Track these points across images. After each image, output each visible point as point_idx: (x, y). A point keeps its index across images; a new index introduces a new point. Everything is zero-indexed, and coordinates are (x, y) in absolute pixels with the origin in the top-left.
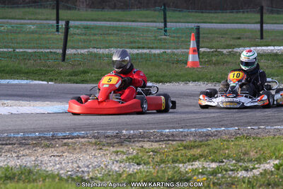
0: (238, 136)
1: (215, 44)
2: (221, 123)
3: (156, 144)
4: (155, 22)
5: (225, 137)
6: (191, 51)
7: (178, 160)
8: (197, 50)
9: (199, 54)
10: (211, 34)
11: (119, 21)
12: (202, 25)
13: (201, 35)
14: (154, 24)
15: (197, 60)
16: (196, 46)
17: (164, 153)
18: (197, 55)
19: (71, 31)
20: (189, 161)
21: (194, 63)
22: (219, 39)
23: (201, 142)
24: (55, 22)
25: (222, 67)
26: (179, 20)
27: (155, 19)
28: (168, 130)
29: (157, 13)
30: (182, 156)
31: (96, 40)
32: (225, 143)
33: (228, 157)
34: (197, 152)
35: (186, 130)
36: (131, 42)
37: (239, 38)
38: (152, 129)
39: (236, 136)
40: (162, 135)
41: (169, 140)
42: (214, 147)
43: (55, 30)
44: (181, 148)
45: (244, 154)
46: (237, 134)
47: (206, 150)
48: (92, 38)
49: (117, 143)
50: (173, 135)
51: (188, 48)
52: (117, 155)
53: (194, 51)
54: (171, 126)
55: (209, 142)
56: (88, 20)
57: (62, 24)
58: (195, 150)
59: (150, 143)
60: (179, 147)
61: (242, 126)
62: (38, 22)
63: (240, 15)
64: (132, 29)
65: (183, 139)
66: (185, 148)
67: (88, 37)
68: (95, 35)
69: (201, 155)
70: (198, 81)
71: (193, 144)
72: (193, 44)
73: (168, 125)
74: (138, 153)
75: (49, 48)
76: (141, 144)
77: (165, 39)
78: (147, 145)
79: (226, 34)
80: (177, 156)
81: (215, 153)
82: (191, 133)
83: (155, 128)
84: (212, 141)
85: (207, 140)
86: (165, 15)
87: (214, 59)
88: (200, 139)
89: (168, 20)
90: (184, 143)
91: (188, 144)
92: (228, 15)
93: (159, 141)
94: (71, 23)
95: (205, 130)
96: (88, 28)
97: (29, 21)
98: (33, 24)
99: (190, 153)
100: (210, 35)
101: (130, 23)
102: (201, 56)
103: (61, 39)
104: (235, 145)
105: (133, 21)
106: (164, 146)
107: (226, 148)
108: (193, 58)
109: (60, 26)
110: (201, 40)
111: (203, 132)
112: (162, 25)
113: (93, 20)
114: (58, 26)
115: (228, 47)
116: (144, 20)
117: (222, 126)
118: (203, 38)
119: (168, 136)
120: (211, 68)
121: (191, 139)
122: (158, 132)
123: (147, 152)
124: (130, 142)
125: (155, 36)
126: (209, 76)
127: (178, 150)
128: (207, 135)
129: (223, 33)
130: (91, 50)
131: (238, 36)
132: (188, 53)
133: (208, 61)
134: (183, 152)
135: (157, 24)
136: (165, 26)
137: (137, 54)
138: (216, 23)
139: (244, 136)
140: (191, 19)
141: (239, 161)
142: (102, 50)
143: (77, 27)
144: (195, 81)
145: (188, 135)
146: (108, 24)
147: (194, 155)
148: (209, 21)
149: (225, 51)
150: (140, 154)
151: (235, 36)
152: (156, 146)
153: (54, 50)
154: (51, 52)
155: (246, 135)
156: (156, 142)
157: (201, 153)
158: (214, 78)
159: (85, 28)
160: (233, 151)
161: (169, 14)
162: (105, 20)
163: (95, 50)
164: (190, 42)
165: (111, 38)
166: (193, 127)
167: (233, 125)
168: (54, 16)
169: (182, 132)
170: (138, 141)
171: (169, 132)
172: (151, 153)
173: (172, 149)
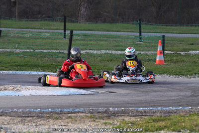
0: (191, 113)
1: (175, 48)
2: (179, 104)
3: (133, 118)
4: (133, 32)
5: (182, 114)
6: (158, 52)
7: (149, 129)
8: (162, 52)
9: (164, 55)
10: (173, 41)
11: (107, 31)
12: (166, 35)
13: (165, 42)
14: (133, 33)
15: (163, 59)
16: (162, 49)
17: (139, 125)
18: (163, 56)
19: (74, 37)
20: (156, 130)
21: (160, 61)
22: (178, 45)
23: (165, 117)
24: (63, 31)
25: (179, 64)
26: (150, 31)
27: (133, 30)
28: (141, 108)
29: (134, 26)
30: (151, 127)
31: (92, 44)
32: (182, 118)
33: (184, 128)
34: (163, 124)
35: (155, 109)
36: (116, 46)
37: (192, 44)
38: (131, 107)
39: (190, 113)
40: (137, 111)
41: (143, 115)
42: (175, 120)
43: (63, 37)
44: (151, 121)
45: (196, 126)
46: (190, 111)
47: (169, 123)
48: (89, 42)
49: (106, 117)
50: (145, 112)
51: (157, 51)
52: (106, 125)
53: (161, 53)
54: (144, 105)
55: (171, 117)
56: (87, 30)
57: (68, 32)
58: (161, 123)
59: (130, 117)
60: (150, 120)
61: (194, 106)
62: (51, 31)
63: (193, 28)
64: (116, 37)
65: (153, 115)
66: (154, 121)
67: (86, 42)
68: (91, 40)
69: (165, 127)
70: (163, 74)
71: (159, 118)
72: (160, 48)
73: (142, 105)
74: (120, 124)
75: (58, 50)
76: (123, 118)
77: (140, 44)
78: (127, 119)
79: (183, 41)
80: (148, 127)
81: (175, 125)
82: (158, 111)
83: (133, 107)
84: (173, 116)
85: (169, 116)
86: (140, 27)
87: (175, 58)
88: (165, 115)
89: (142, 31)
90: (153, 118)
91: (155, 118)
92: (184, 28)
93: (136, 116)
94: (75, 32)
95: (168, 109)
96: (86, 36)
97: (45, 30)
98: (48, 33)
99: (157, 125)
100: (171, 42)
101: (115, 33)
102: (165, 57)
103: (67, 43)
104: (189, 119)
105: (118, 31)
106: (139, 120)
107: (183, 122)
108: (160, 57)
109: (66, 34)
110: (165, 45)
111: (167, 110)
112: (138, 34)
113: (89, 30)
114: (65, 34)
115: (184, 50)
116: (125, 30)
117: (180, 106)
118: (167, 43)
119: (142, 113)
120: (173, 65)
121: (158, 115)
122: (135, 110)
123: (127, 124)
124: (115, 116)
125: (133, 42)
126: (171, 71)
127: (149, 123)
128: (169, 112)
129: (181, 41)
130: (88, 51)
131: (192, 43)
132: (156, 54)
133: (170, 60)
134: (153, 124)
135: (135, 33)
136: (140, 35)
137: (121, 55)
138: (176, 33)
139: (195, 113)
140: (158, 31)
141: (192, 131)
142: (96, 51)
143: (78, 35)
144: (161, 74)
145: (156, 112)
146: (100, 33)
147: (160, 126)
148: (172, 32)
149: (182, 53)
150: (122, 125)
151: (190, 43)
152: (133, 119)
153: (62, 51)
154: (60, 52)
155: (197, 112)
156: (134, 116)
157: (165, 125)
158: (174, 72)
159: (83, 36)
160: (188, 124)
161: (143, 26)
162: (98, 30)
163: (91, 51)
164: (158, 46)
165: (102, 43)
166: (159, 106)
167: (188, 106)
168: (62, 27)
169: (152, 110)
170: (120, 116)
171: (143, 110)
172: (130, 124)
173: (145, 122)
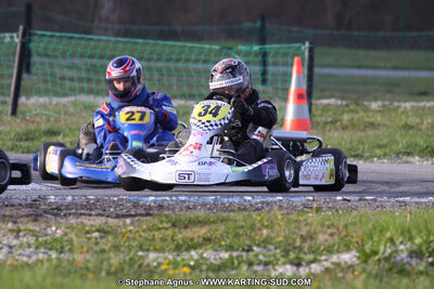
3: (117, 220)
8: (307, 95)
15: (306, 116)
16: (305, 87)
18: (306, 107)
28: (152, 198)
33: (265, 242)
34: (200, 232)
44: (165, 225)
45: (303, 239)
49: (27, 216)
50: (160, 207)
52: (17, 237)
58: (194, 229)
66: (174, 225)
69: (207, 240)
100: (360, 87)
106: (127, 222)
107: (267, 227)
122: (128, 201)
123: (87, 232)
124: (55, 215)
131: (423, 90)
134: (170, 232)
147: (192, 240)
169: (184, 202)
170: (75, 214)
171: (155, 202)
172: (97, 234)
173: (145, 227)
